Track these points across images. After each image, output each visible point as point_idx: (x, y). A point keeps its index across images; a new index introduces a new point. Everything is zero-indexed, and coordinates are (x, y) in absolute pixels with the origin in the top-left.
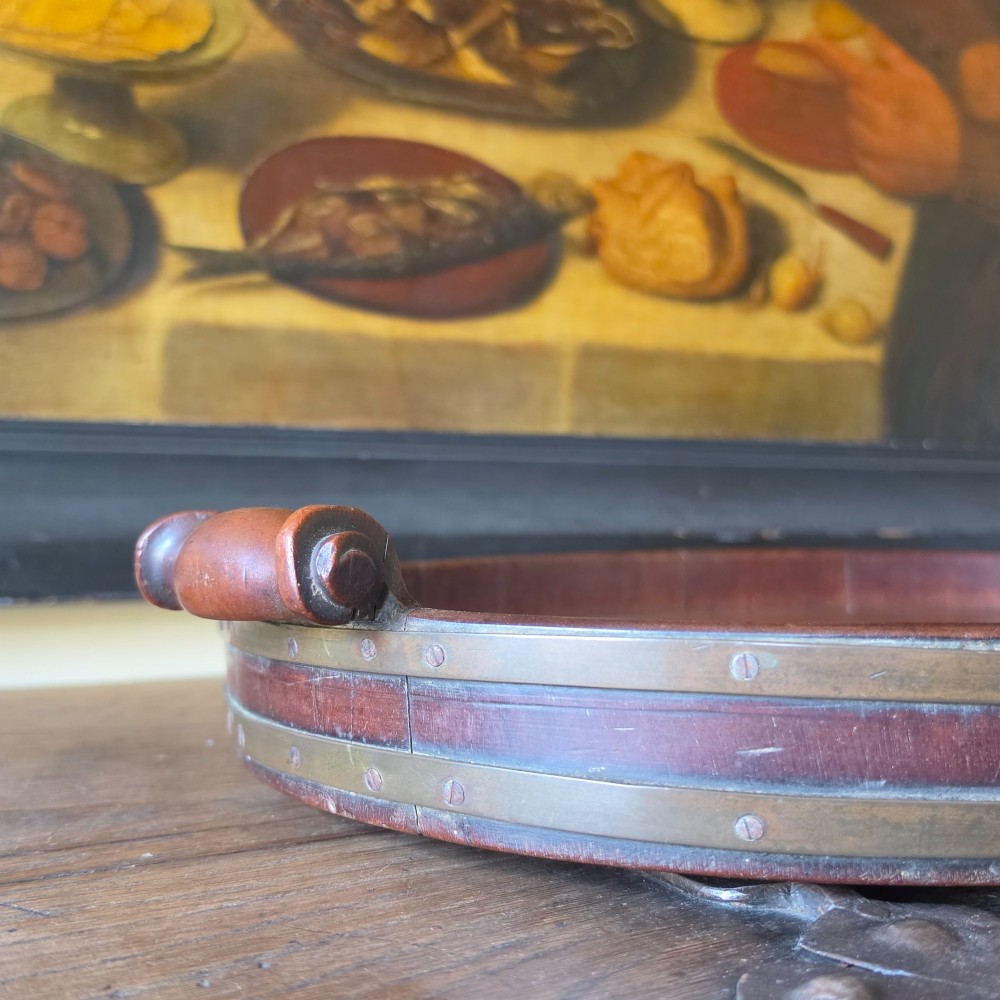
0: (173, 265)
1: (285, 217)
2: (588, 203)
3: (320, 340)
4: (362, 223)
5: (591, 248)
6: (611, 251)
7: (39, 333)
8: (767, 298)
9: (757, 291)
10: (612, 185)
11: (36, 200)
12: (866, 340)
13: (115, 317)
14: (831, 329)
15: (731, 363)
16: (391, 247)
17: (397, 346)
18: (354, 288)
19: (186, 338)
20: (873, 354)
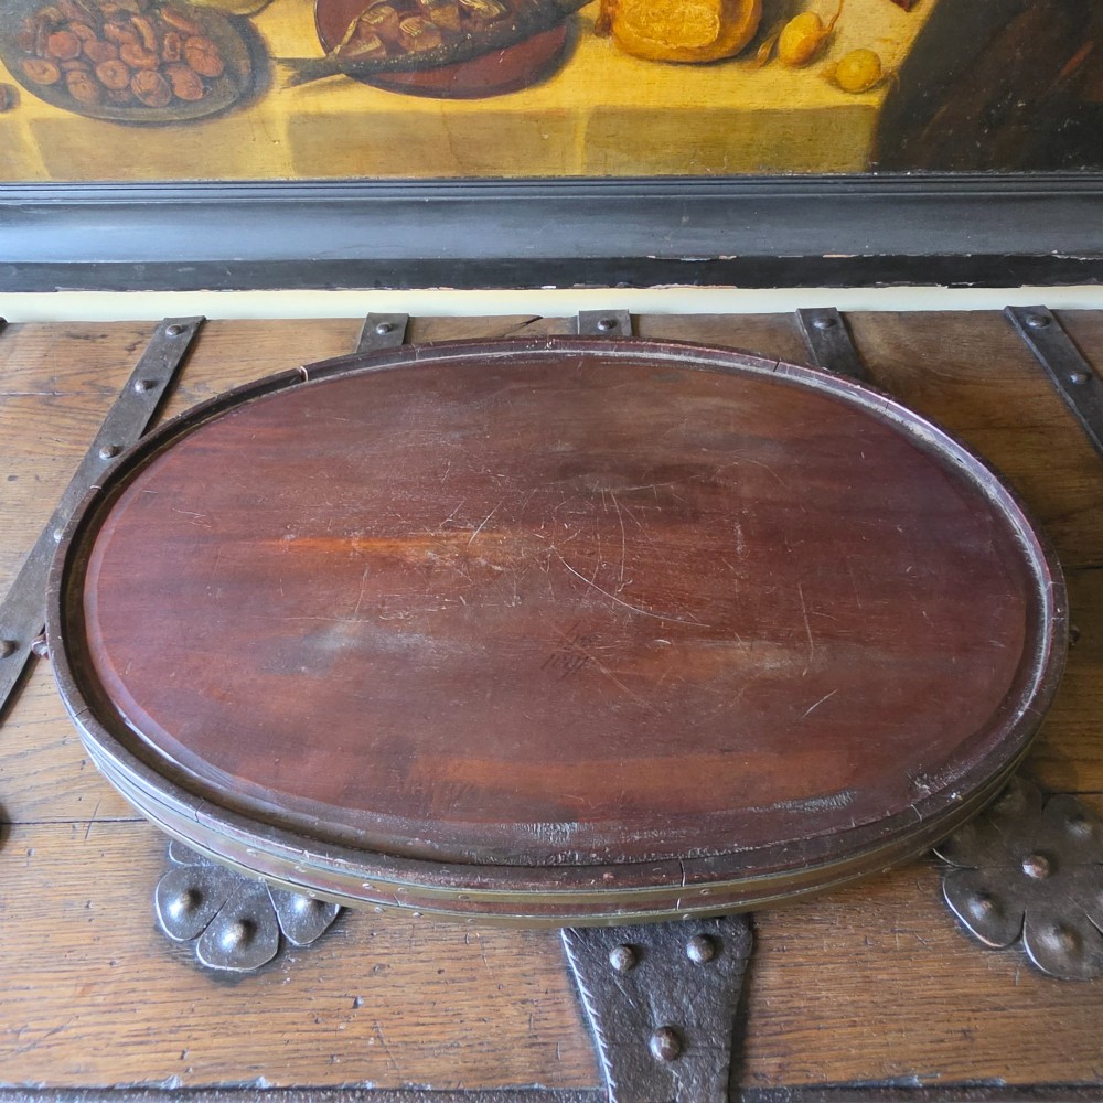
0: (281, 74)
1: (352, 26)
3: (391, 119)
4: (409, 25)
5: (605, 27)
6: (623, 27)
7: (211, 128)
8: (773, 54)
9: (763, 51)
11: (184, 37)
12: (867, 89)
13: (253, 114)
14: (834, 81)
16: (434, 42)
17: (445, 119)
18: (409, 79)
19: (301, 124)
20: (875, 100)
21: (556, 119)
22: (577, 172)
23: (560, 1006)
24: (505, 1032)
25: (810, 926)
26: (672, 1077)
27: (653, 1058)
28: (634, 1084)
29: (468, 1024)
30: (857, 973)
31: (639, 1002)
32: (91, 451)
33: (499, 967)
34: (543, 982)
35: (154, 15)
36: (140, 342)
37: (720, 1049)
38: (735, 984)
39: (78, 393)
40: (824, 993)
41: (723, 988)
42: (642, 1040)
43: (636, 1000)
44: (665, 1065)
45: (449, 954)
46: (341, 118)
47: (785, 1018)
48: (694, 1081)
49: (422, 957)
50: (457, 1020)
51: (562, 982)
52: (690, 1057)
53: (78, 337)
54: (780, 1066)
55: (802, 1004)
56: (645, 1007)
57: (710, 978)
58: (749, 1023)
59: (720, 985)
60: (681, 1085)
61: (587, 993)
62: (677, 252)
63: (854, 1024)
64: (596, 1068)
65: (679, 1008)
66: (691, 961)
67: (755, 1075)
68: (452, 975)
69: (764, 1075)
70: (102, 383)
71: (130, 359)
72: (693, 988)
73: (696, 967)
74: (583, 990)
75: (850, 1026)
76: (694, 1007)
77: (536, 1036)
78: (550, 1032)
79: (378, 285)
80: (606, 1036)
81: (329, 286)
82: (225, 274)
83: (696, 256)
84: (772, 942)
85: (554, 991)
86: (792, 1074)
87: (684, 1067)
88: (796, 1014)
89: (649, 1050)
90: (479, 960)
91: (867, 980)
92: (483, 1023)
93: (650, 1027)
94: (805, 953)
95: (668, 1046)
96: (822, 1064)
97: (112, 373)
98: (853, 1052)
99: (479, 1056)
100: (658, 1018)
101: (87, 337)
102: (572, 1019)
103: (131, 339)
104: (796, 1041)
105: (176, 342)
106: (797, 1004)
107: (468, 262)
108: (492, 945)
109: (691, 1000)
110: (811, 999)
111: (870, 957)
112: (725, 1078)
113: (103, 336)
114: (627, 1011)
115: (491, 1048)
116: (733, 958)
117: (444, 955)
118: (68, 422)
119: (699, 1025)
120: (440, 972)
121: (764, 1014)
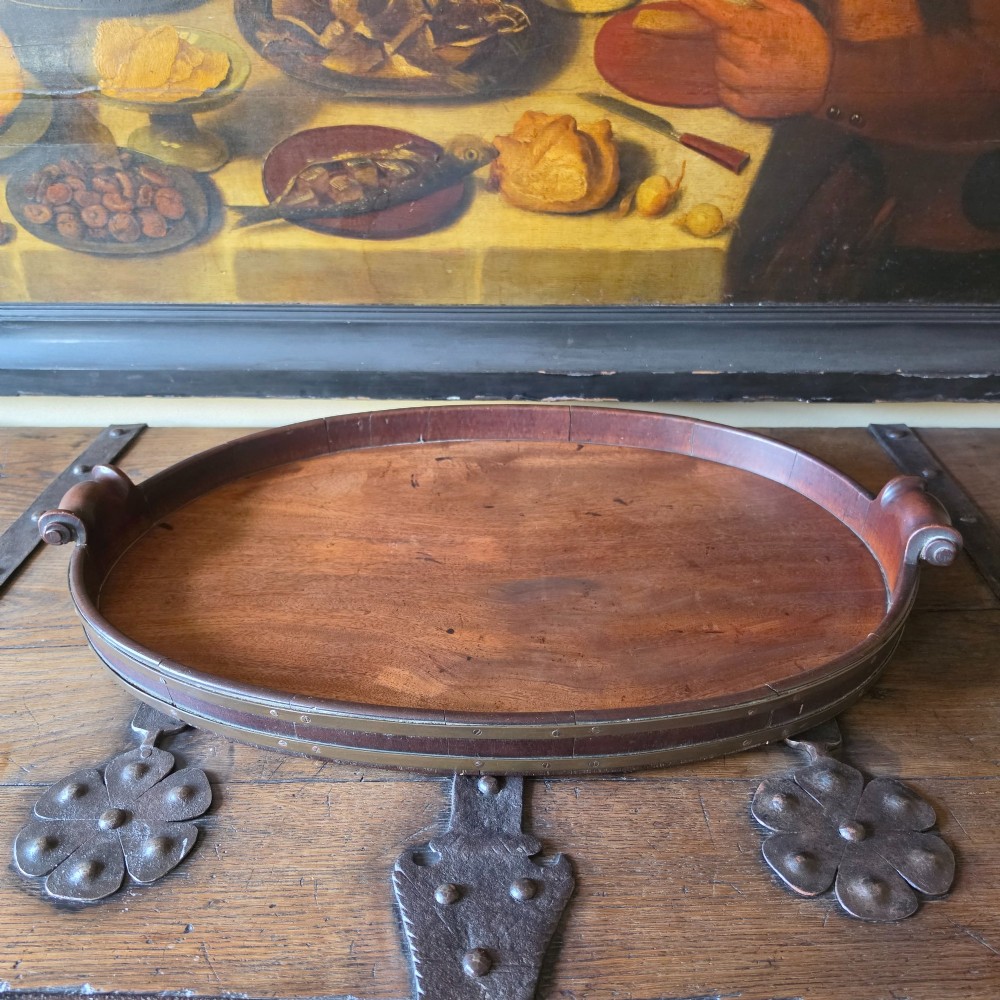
0: (232, 218)
1: (291, 182)
2: (493, 154)
3: (320, 255)
4: (338, 182)
5: (495, 185)
6: (509, 185)
7: (169, 259)
8: (633, 207)
9: (624, 204)
10: (508, 138)
11: (155, 188)
12: (713, 235)
13: (206, 249)
14: (685, 228)
15: (602, 255)
17: (366, 256)
18: (337, 223)
19: (244, 257)
20: (722, 243)
21: (457, 258)
22: (477, 301)
23: (383, 936)
24: (325, 954)
25: (631, 877)
26: (480, 990)
27: (463, 974)
28: (442, 993)
29: (291, 947)
30: (673, 915)
31: (457, 930)
32: (23, 515)
33: (329, 904)
34: (368, 916)
35: (133, 171)
36: (84, 441)
37: (530, 967)
38: (551, 919)
39: (22, 476)
40: (638, 929)
41: (539, 920)
42: (455, 959)
43: (454, 927)
44: (475, 980)
45: (283, 893)
46: (279, 254)
47: (597, 948)
48: (501, 993)
49: (258, 894)
50: (280, 944)
51: (388, 916)
52: (499, 973)
53: (29, 437)
54: (587, 985)
55: (615, 937)
56: (463, 933)
57: (528, 912)
58: (563, 951)
59: (537, 917)
60: (487, 996)
61: (408, 921)
62: (565, 368)
63: (664, 954)
64: (409, 984)
65: (495, 935)
66: (512, 900)
67: (562, 993)
68: (283, 910)
69: (571, 993)
70: (45, 469)
71: (74, 452)
72: (511, 919)
73: (517, 904)
74: (405, 919)
75: (659, 955)
76: (509, 934)
77: (354, 958)
78: (369, 955)
79: (303, 394)
80: (421, 954)
81: (259, 394)
82: (168, 382)
83: (580, 372)
84: (592, 888)
85: (378, 924)
86: (597, 991)
87: (493, 982)
88: (608, 945)
89: (461, 967)
90: (312, 898)
91: (681, 920)
92: (306, 947)
93: (465, 950)
94: (623, 897)
95: (478, 961)
96: (628, 985)
97: (54, 462)
98: (660, 975)
99: (297, 973)
100: (473, 942)
101: (38, 437)
102: (392, 946)
103: (77, 439)
104: (605, 967)
105: (116, 440)
106: (610, 937)
107: (383, 374)
108: (325, 886)
109: (507, 929)
110: (624, 934)
111: (686, 901)
112: (530, 991)
113: (53, 437)
114: (444, 936)
115: (310, 966)
116: (552, 898)
117: (278, 893)
118: (9, 495)
119: (512, 948)
120: (271, 907)
121: (577, 945)
